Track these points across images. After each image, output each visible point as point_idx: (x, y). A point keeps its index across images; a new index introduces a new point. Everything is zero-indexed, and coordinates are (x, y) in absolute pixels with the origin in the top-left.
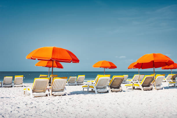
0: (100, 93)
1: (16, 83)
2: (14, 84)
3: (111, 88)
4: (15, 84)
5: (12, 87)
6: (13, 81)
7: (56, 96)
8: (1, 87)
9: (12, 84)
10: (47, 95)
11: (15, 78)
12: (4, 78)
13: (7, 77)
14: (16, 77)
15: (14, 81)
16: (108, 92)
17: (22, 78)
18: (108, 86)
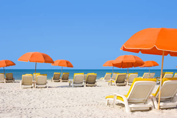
0: (76, 87)
3: (86, 83)
7: (39, 88)
10: (32, 87)
16: (83, 86)
18: (84, 82)
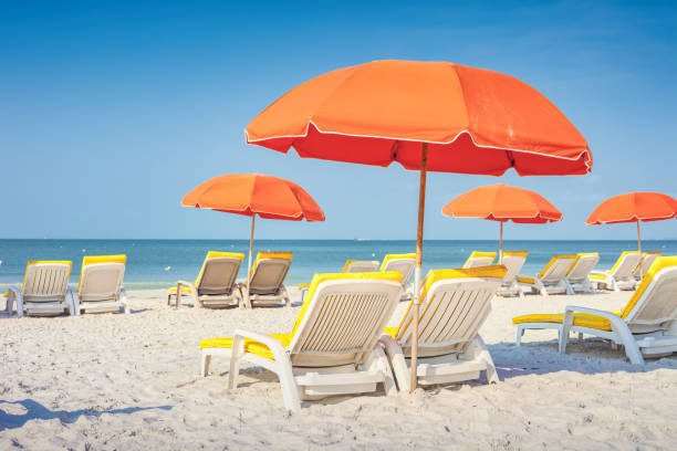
1: (90, 295)
2: (77, 301)
4: (81, 298)
5: (66, 313)
6: (76, 285)
8: (9, 313)
9: (68, 297)
11: (84, 267)
12: (30, 267)
13: (41, 264)
14: (90, 263)
15: (78, 280)
17: (122, 266)
